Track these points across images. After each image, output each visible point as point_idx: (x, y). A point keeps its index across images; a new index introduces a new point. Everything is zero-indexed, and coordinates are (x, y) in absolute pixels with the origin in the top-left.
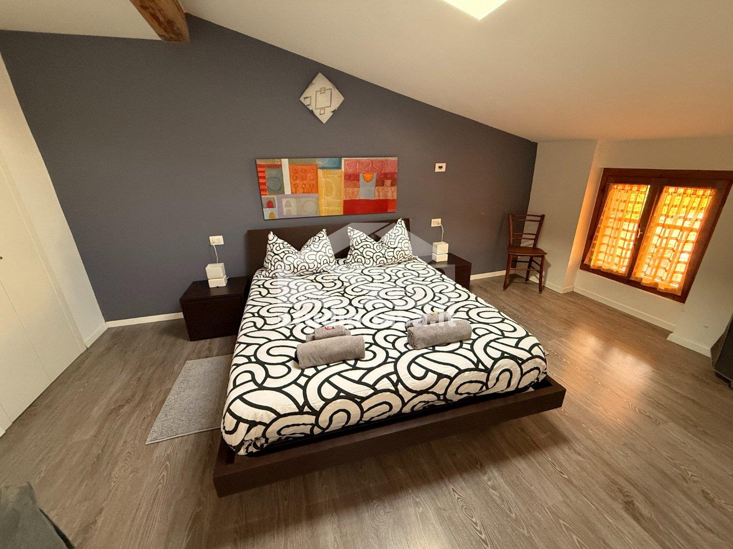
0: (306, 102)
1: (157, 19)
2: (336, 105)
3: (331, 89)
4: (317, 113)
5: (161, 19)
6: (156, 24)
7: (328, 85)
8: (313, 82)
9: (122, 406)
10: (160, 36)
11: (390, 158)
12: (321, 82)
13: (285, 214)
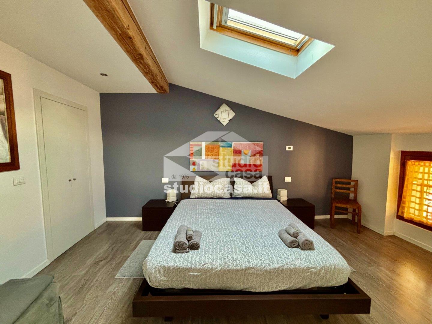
0: (216, 116)
1: (157, 86)
2: (231, 117)
3: (229, 110)
4: (221, 121)
5: (159, 86)
6: (156, 88)
7: (227, 108)
8: (221, 107)
9: (101, 261)
10: (157, 91)
11: (259, 143)
12: (224, 107)
13: (200, 169)
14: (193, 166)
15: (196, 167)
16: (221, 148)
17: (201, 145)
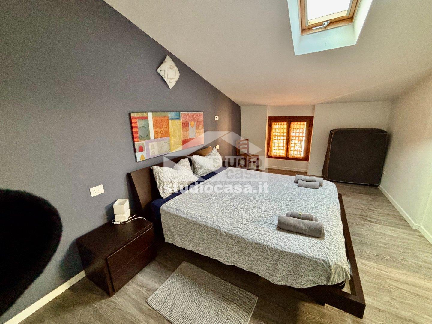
0: (162, 73)
2: (177, 77)
3: (175, 67)
4: (168, 81)
8: (165, 61)
11: (200, 113)
12: (169, 62)
13: (151, 155)
14: (139, 153)
15: (144, 153)
16: (170, 121)
17: (146, 118)
